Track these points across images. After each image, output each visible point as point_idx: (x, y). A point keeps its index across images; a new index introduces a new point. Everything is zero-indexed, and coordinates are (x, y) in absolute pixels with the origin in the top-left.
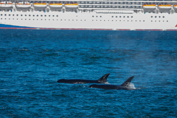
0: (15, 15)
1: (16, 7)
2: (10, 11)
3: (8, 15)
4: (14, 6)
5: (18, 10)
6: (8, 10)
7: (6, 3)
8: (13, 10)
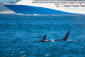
0: (80, 9)
1: (80, 5)
2: (78, 7)
3: (77, 9)
4: (79, 5)
5: (81, 7)
6: (77, 7)
7: (76, 3)
8: (79, 7)
